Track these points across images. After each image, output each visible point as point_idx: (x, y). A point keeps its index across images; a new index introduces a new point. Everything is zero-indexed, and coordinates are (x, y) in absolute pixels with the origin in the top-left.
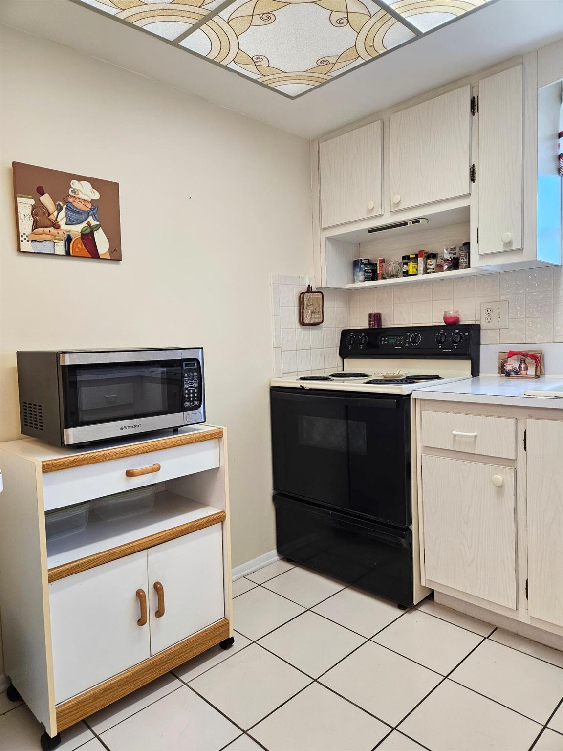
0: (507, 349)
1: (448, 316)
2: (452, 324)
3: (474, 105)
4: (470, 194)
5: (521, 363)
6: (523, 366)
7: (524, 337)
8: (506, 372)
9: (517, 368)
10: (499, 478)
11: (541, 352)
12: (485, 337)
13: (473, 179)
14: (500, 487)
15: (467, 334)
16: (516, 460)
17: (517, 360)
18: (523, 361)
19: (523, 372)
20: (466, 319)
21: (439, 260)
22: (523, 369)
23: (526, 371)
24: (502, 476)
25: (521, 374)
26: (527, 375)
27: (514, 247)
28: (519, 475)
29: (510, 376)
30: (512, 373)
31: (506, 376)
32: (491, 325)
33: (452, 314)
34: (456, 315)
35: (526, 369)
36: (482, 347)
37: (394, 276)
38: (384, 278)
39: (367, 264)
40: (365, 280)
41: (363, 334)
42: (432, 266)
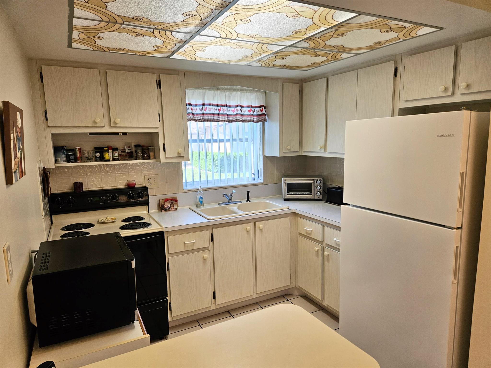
1: (129, 183)
4: (158, 128)
5: (171, 204)
7: (166, 191)
8: (165, 209)
9: (170, 206)
10: (206, 256)
11: (177, 197)
12: (151, 193)
13: (159, 120)
14: (205, 260)
15: (142, 192)
17: (170, 203)
19: (172, 208)
20: (137, 184)
21: (120, 152)
22: (172, 206)
23: (173, 207)
25: (171, 209)
26: (174, 209)
27: (182, 155)
29: (166, 211)
30: (167, 209)
31: (164, 211)
32: (152, 186)
33: (131, 182)
34: (133, 182)
35: (173, 206)
36: (149, 197)
37: (89, 159)
38: (82, 161)
39: (68, 151)
40: (68, 161)
41: (71, 197)
42: (117, 156)
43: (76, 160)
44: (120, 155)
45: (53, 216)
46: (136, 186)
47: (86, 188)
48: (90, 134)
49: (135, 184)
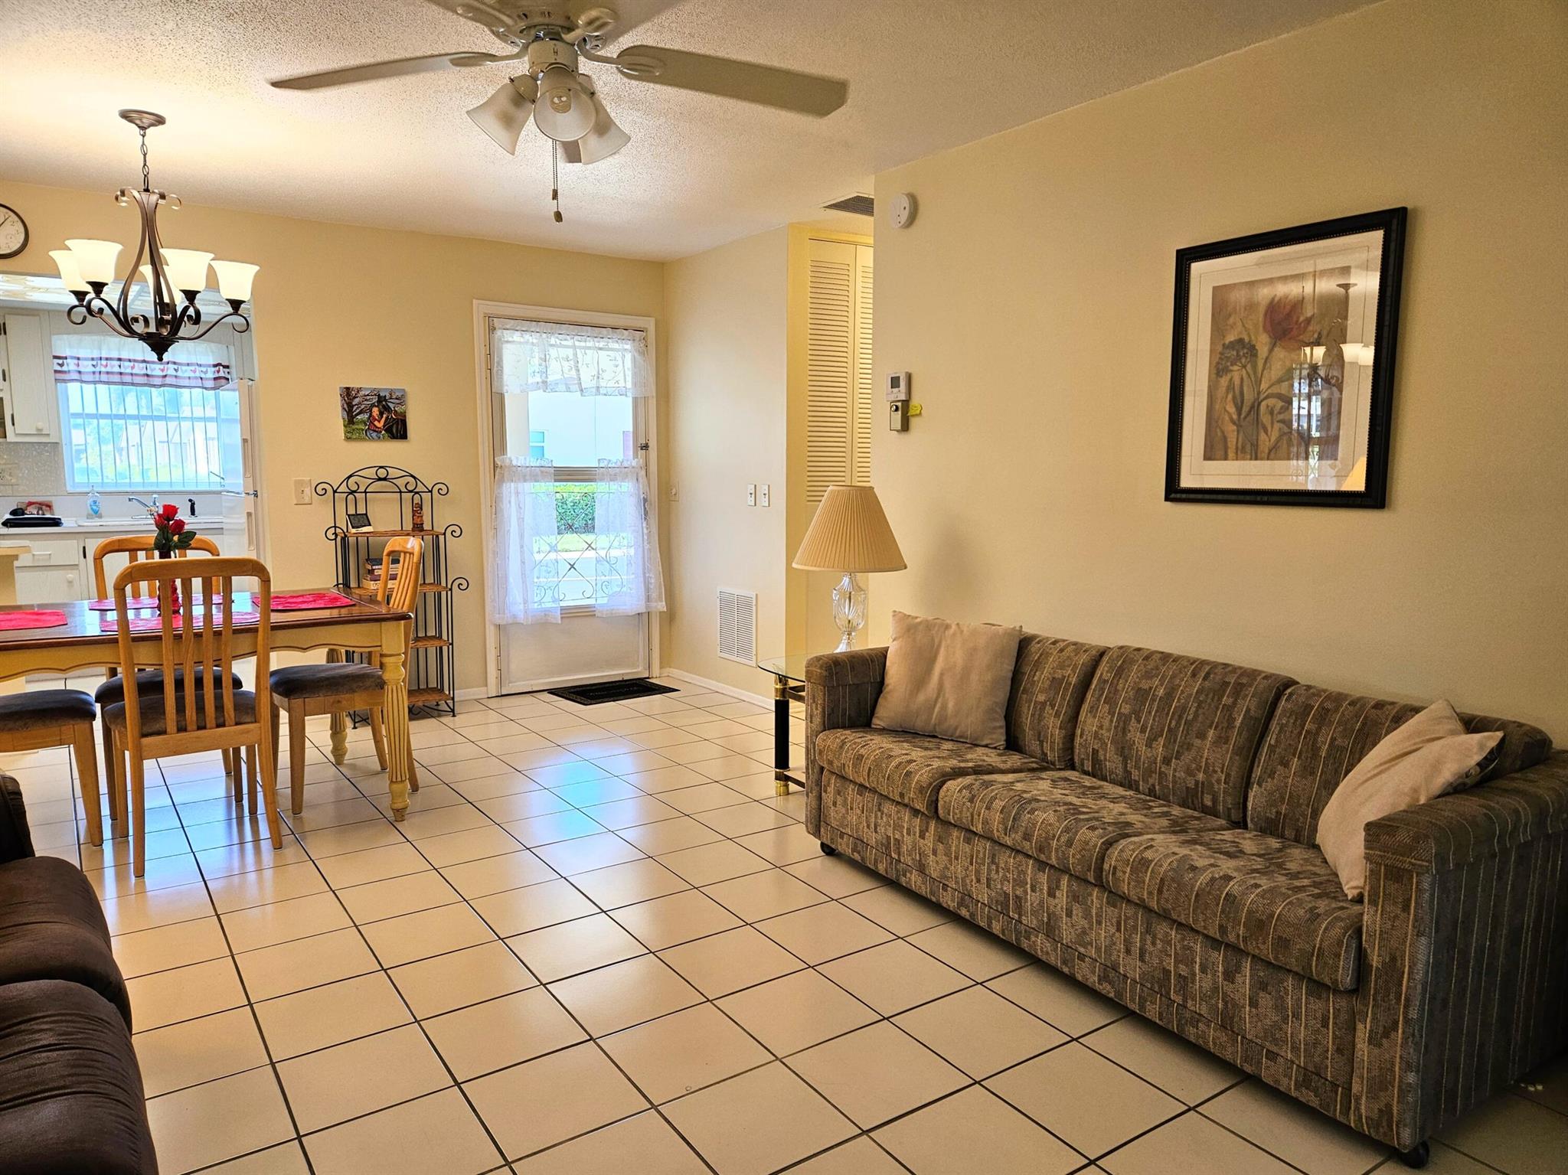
11: (51, 502)
13: (4, 379)
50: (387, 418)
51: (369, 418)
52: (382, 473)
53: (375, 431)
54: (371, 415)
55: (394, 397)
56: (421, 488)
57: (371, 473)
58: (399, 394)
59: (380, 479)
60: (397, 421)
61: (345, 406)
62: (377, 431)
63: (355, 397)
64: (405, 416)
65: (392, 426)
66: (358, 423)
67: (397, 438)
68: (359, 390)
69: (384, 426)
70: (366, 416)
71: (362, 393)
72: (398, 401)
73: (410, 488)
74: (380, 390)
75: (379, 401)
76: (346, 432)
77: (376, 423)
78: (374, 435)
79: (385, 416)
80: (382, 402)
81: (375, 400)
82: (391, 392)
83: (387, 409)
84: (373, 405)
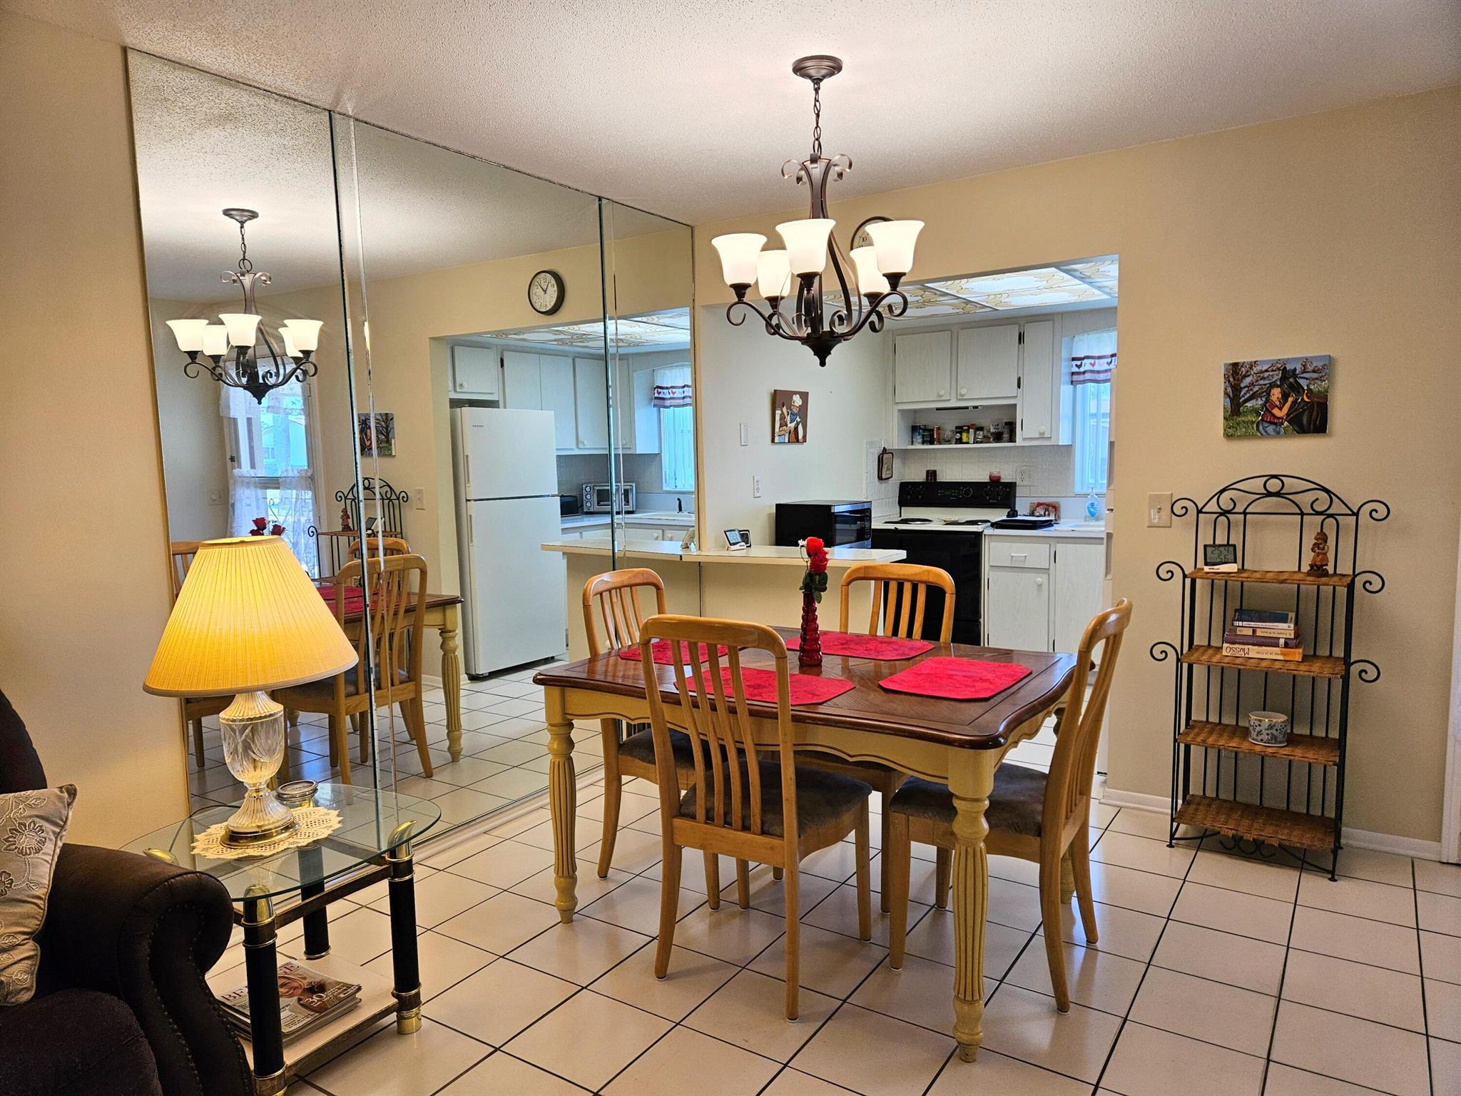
0: (1036, 501)
1: (993, 475)
2: (995, 481)
3: (1021, 338)
4: (1016, 397)
5: (1045, 511)
6: (1047, 513)
7: (1046, 492)
9: (1042, 514)
10: (1039, 580)
11: (1058, 503)
12: (1019, 492)
13: (1019, 387)
14: (1040, 586)
15: (1008, 490)
16: (1049, 569)
17: (1043, 509)
18: (1047, 510)
20: (1006, 478)
21: (986, 432)
22: (1046, 515)
23: (1049, 517)
24: (1040, 579)
27: (1046, 436)
28: (1051, 578)
32: (1024, 483)
33: (995, 474)
34: (997, 475)
35: (1049, 515)
36: (1017, 499)
37: (948, 442)
38: (940, 443)
39: (925, 430)
40: (923, 443)
41: (921, 487)
42: (980, 437)
43: (932, 443)
44: (984, 437)
45: (902, 508)
46: (1002, 481)
47: (941, 478)
48: (938, 409)
49: (1000, 478)
50: (1294, 402)
51: (1264, 405)
52: (1274, 485)
53: (1271, 423)
54: (1267, 401)
55: (1310, 369)
56: (1337, 508)
57: (1257, 485)
58: (1319, 364)
59: (1269, 494)
60: (1310, 406)
61: (1229, 390)
62: (1276, 422)
63: (1245, 376)
64: (1326, 398)
65: (1302, 413)
66: (1245, 414)
67: (1308, 432)
68: (1252, 365)
69: (1288, 415)
70: (1260, 402)
71: (1255, 370)
72: (1315, 375)
73: (1318, 508)
74: (1286, 361)
75: (1283, 379)
76: (1227, 428)
77: (1276, 412)
78: (1271, 429)
79: (1290, 399)
80: (1288, 378)
81: (1277, 376)
82: (1305, 362)
83: (1297, 389)
84: (1273, 385)
